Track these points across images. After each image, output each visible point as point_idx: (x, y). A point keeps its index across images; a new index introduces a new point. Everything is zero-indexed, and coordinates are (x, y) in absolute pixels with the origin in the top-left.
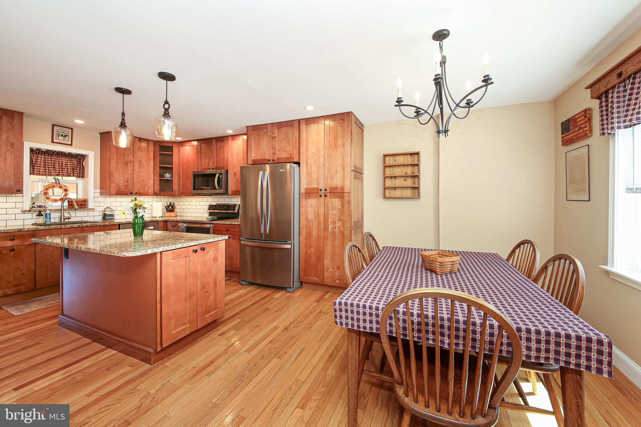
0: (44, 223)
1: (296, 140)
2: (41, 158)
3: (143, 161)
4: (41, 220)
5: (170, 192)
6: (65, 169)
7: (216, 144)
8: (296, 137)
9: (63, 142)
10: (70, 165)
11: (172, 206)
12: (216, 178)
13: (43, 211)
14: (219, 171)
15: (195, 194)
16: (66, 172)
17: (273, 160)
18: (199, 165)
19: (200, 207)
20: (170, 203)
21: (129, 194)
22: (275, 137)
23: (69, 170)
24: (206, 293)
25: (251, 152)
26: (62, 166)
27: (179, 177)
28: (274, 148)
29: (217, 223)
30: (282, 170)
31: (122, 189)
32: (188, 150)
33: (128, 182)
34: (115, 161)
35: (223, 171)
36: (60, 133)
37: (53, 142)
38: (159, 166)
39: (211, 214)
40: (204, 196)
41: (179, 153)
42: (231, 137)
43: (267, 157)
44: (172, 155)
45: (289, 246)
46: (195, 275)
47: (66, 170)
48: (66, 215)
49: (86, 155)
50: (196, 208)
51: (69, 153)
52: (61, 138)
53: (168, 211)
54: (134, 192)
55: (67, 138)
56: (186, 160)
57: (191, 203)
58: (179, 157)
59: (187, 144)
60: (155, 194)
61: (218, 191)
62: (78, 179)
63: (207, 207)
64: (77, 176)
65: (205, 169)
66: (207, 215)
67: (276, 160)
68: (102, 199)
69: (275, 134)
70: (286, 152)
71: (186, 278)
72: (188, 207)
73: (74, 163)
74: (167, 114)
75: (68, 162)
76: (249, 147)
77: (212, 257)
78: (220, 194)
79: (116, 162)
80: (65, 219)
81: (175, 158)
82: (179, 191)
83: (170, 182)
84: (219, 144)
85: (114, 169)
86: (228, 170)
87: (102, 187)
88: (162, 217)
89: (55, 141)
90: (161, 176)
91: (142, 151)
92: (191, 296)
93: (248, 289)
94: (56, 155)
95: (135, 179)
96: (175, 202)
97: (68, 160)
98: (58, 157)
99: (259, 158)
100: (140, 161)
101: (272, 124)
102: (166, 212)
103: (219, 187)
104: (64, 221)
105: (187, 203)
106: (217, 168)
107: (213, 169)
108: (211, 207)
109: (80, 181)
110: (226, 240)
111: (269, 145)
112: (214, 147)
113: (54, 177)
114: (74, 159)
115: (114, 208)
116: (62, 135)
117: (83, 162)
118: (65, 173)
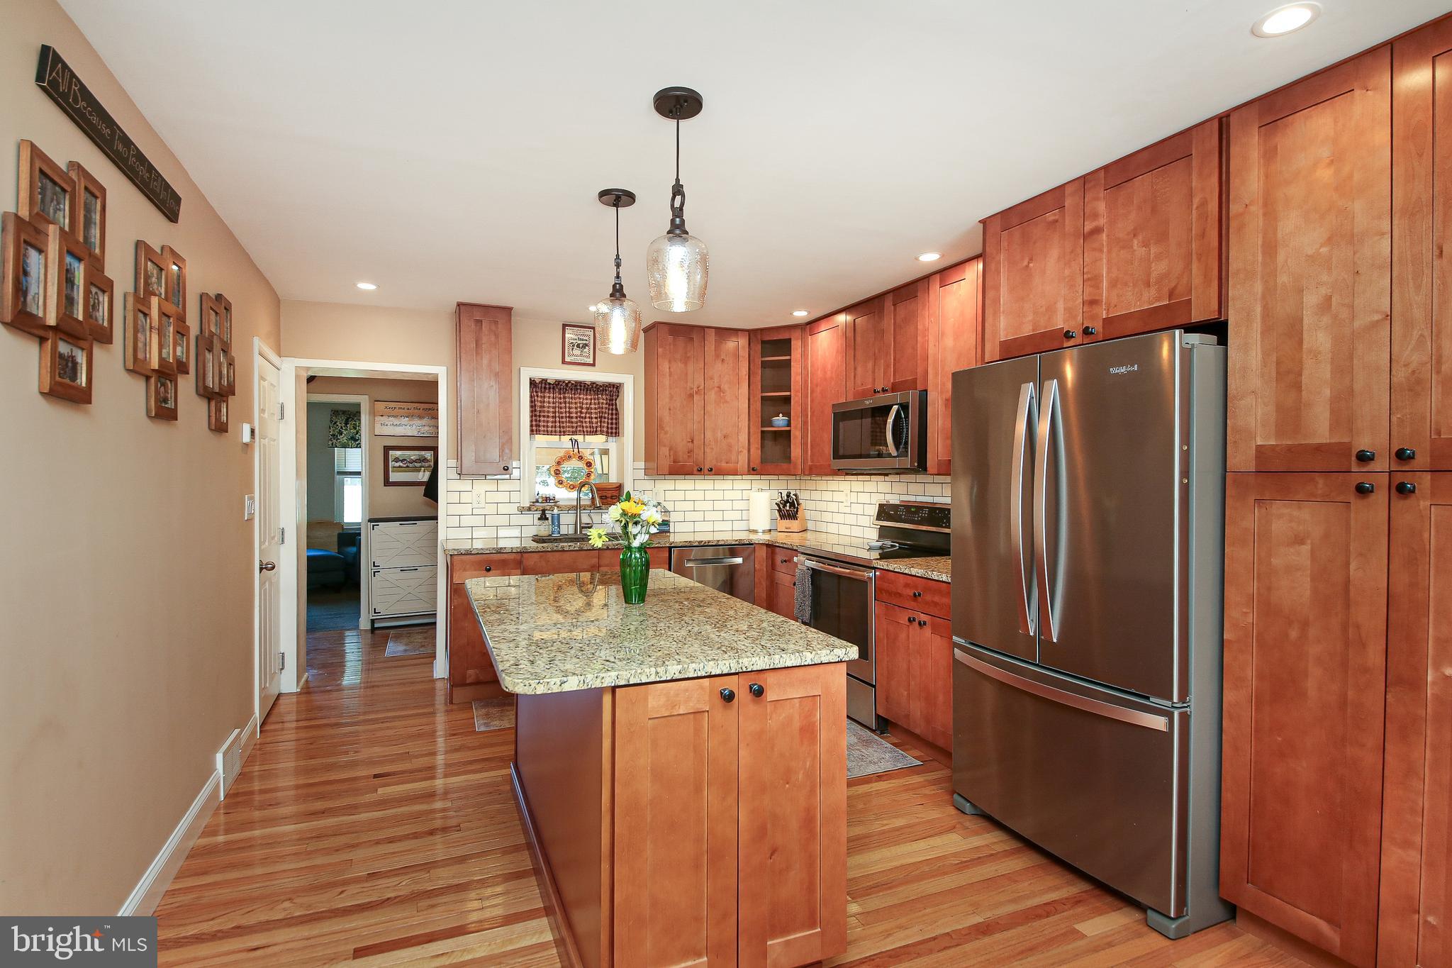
0: (550, 535)
1: (1203, 216)
2: (549, 397)
3: (725, 387)
4: (544, 529)
5: (785, 466)
6: (585, 418)
7: (895, 309)
8: (1204, 203)
9: (579, 359)
10: (595, 409)
11: (792, 505)
12: (890, 420)
13: (549, 510)
14: (899, 397)
15: (839, 470)
16: (588, 425)
17: (1086, 332)
18: (850, 384)
19: (857, 509)
20: (788, 496)
21: (695, 472)
22: (1097, 231)
23: (594, 420)
24: (772, 855)
25: (996, 313)
26: (581, 412)
27: (805, 423)
28: (1094, 281)
29: (885, 567)
30: (1123, 370)
31: (681, 459)
32: (825, 343)
33: (692, 441)
34: (667, 392)
35: (912, 397)
36: (574, 341)
37: (564, 362)
38: (759, 396)
39: (883, 533)
40: (867, 478)
41: (804, 355)
42: (938, 276)
43: (1060, 323)
44: (788, 363)
45: (1158, 723)
46: (729, 783)
47: (588, 420)
48: (585, 519)
49: (620, 384)
50: (847, 510)
51: (593, 383)
52: (577, 352)
53: (783, 517)
54: (707, 467)
55: (586, 350)
56: (820, 373)
57: (837, 496)
58: (806, 368)
59: (824, 325)
60: (752, 472)
61: (897, 463)
62: (610, 439)
63: (874, 511)
64: (607, 432)
65: (864, 394)
66: (872, 535)
67: (1097, 327)
68: (648, 484)
69: (1095, 216)
70: (1148, 285)
71: (698, 789)
72: (833, 507)
73: (602, 403)
74: (678, 227)
75: (591, 404)
76: (990, 294)
77: (797, 724)
78: (901, 472)
79: (670, 394)
80: (582, 528)
81: (796, 369)
82: (804, 461)
83: (783, 437)
84: (902, 310)
85: (666, 413)
86: (926, 391)
87: (649, 457)
88: (770, 530)
89: (567, 359)
90: (766, 421)
91: (723, 360)
92: (716, 856)
93: (976, 841)
94: (571, 389)
95: (709, 435)
96: (798, 492)
97: (591, 399)
98: (575, 394)
99: (1027, 331)
100: (719, 387)
101: (1084, 181)
102: (779, 519)
103: (897, 448)
104: (581, 532)
105: (827, 496)
106: (895, 388)
107: (884, 390)
108: (885, 512)
109: (612, 444)
110: (849, 663)
111: (1067, 272)
112: (888, 322)
113: (570, 437)
114: (602, 395)
115: (669, 507)
116: (578, 346)
117: (616, 400)
118: (587, 427)
